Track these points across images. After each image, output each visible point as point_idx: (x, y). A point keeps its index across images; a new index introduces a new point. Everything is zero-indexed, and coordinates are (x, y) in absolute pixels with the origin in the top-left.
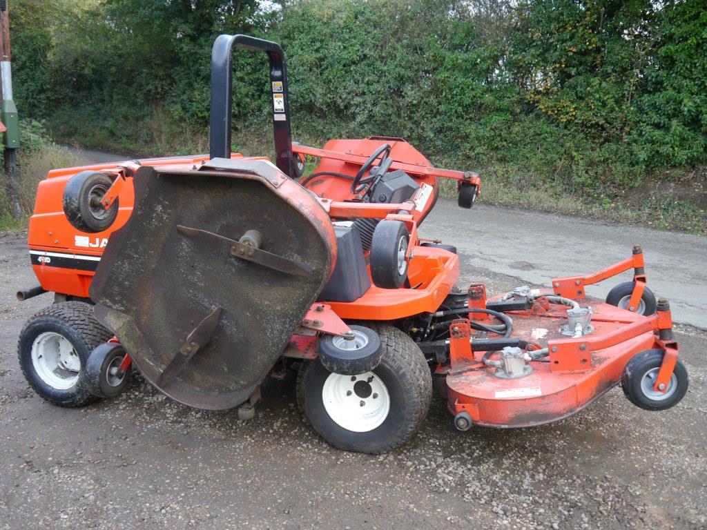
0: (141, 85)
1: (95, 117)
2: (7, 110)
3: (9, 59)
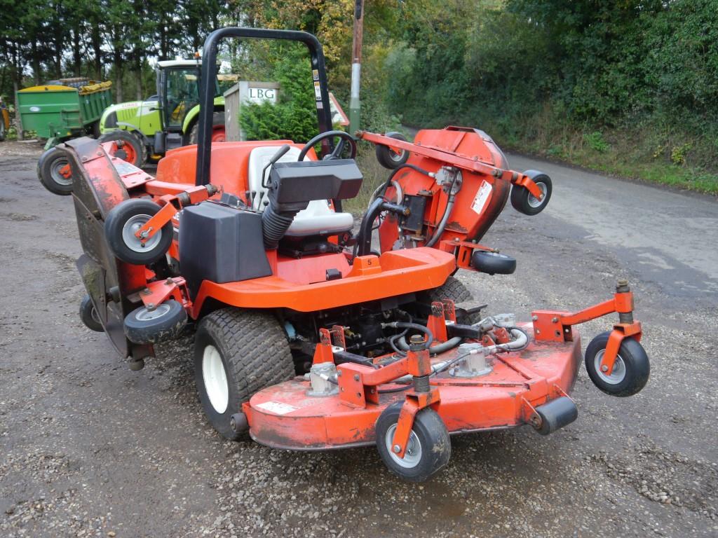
0: (535, 81)
1: (496, 114)
2: (352, 107)
3: (359, 62)
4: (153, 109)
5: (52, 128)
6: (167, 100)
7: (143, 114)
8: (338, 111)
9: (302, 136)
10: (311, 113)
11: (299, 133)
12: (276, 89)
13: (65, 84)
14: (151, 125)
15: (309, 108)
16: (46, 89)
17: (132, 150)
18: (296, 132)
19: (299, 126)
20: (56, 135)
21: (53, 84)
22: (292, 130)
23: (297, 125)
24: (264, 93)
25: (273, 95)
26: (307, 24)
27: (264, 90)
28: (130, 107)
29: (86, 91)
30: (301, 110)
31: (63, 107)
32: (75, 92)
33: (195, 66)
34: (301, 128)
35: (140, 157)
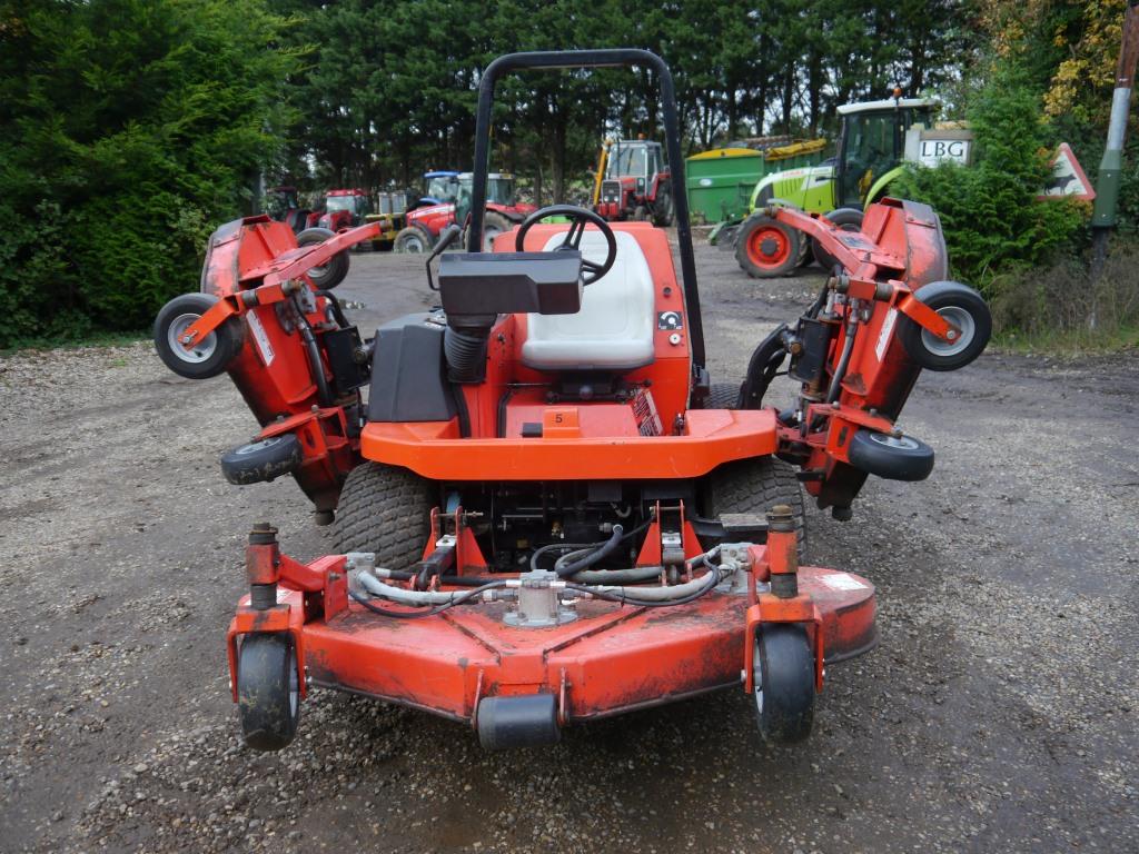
2: (1103, 166)
3: (1128, 84)
4: (822, 178)
5: (724, 208)
6: (845, 164)
7: (810, 187)
8: (1076, 175)
9: (994, 219)
10: (1015, 179)
11: (988, 215)
12: (969, 141)
13: (751, 146)
14: (820, 203)
15: (1014, 171)
16: (723, 154)
17: (785, 240)
18: (985, 212)
19: (990, 202)
20: (728, 218)
21: (735, 147)
22: (977, 208)
23: (985, 201)
24: (946, 149)
25: (962, 151)
26: (1070, 25)
27: (947, 144)
28: (793, 177)
29: (776, 155)
30: (996, 174)
31: (741, 178)
32: (758, 157)
33: (892, 109)
34: (994, 206)
35: (795, 250)
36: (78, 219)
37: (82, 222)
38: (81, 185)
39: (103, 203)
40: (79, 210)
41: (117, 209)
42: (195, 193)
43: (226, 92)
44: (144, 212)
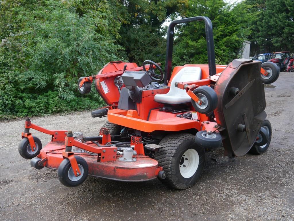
36: (192, 60)
37: (192, 61)
38: (193, 52)
39: (197, 56)
40: (192, 58)
41: (200, 58)
42: (218, 54)
43: (230, 27)
44: (205, 59)
